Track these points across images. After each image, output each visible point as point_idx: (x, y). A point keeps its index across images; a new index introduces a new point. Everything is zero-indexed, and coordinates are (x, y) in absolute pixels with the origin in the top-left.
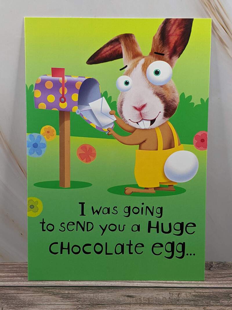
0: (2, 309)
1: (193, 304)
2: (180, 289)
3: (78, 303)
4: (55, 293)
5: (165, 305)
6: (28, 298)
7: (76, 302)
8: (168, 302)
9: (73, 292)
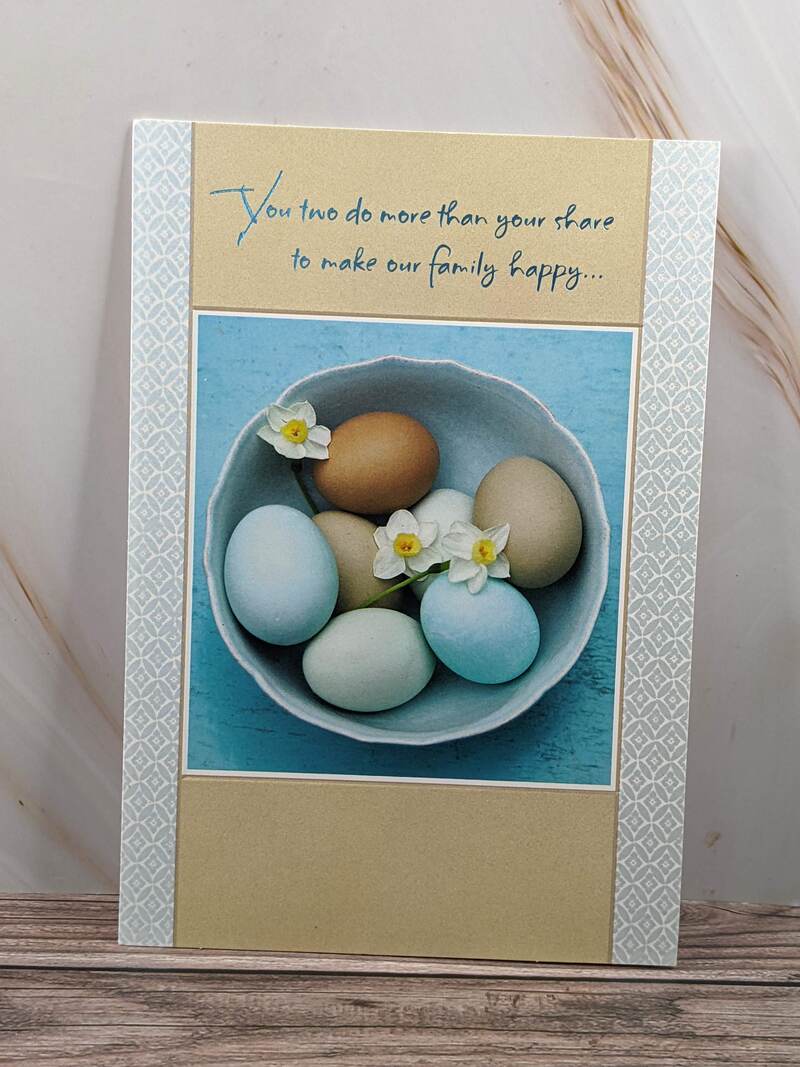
1: (558, 1030)
2: (521, 981)
3: (197, 1022)
4: (125, 990)
5: (470, 1031)
6: (38, 1003)
7: (192, 1020)
8: (483, 1023)
9: (183, 989)
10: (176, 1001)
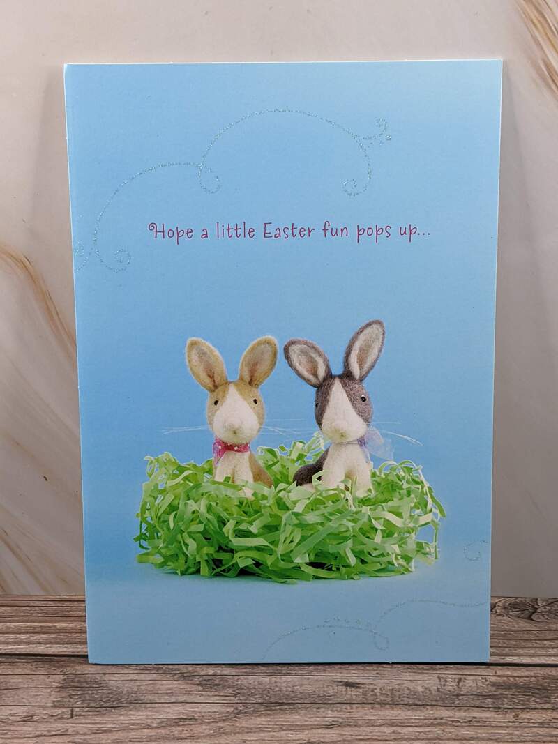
0: (72, 711)
1: (490, 706)
2: (463, 667)
3: (236, 700)
4: (185, 675)
5: (428, 707)
6: (127, 685)
7: (232, 698)
8: (436, 701)
9: (225, 673)
10: (221, 683)
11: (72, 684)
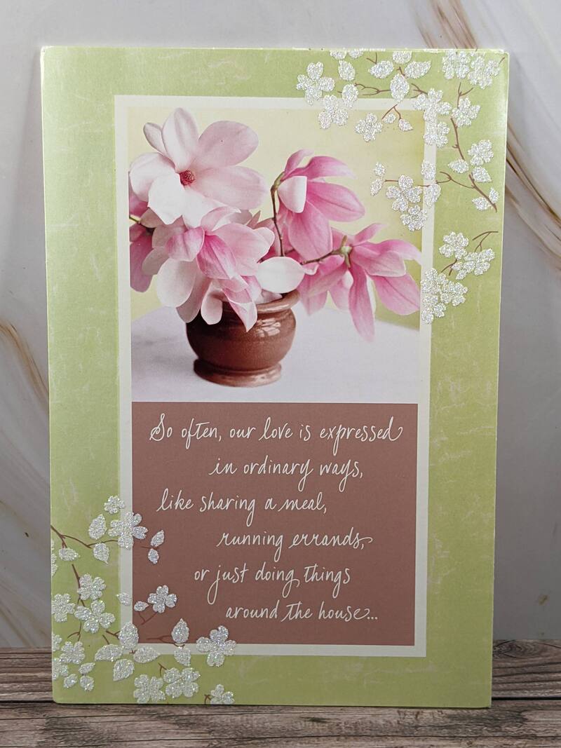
1: (446, 735)
3: (211, 736)
4: (162, 715)
5: (389, 738)
6: (107, 726)
7: (207, 735)
8: (397, 732)
9: (200, 713)
10: (196, 722)
11: (55, 726)
